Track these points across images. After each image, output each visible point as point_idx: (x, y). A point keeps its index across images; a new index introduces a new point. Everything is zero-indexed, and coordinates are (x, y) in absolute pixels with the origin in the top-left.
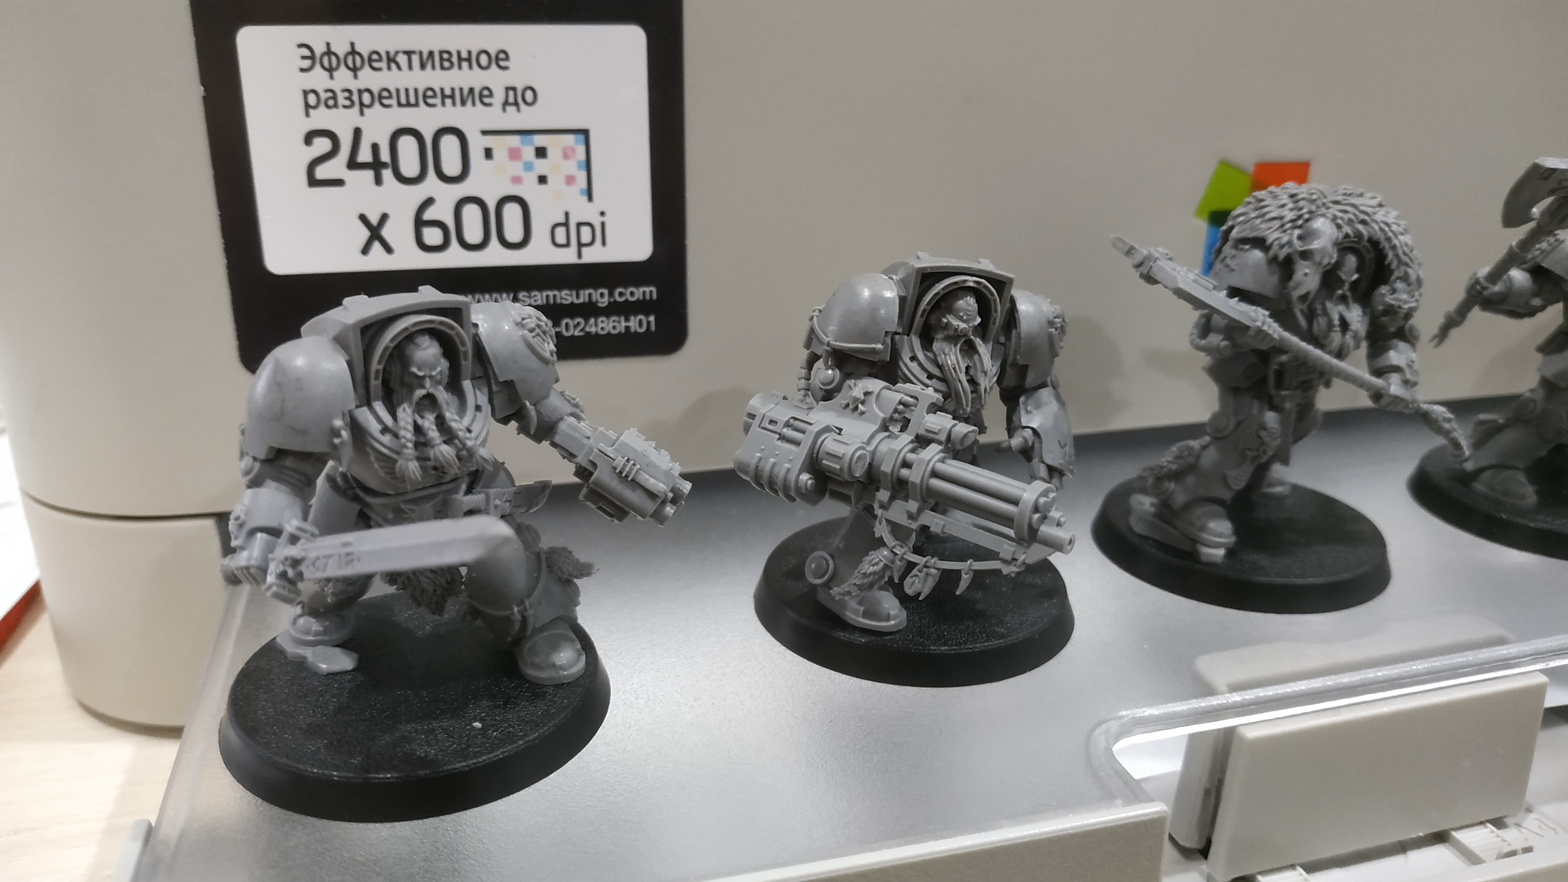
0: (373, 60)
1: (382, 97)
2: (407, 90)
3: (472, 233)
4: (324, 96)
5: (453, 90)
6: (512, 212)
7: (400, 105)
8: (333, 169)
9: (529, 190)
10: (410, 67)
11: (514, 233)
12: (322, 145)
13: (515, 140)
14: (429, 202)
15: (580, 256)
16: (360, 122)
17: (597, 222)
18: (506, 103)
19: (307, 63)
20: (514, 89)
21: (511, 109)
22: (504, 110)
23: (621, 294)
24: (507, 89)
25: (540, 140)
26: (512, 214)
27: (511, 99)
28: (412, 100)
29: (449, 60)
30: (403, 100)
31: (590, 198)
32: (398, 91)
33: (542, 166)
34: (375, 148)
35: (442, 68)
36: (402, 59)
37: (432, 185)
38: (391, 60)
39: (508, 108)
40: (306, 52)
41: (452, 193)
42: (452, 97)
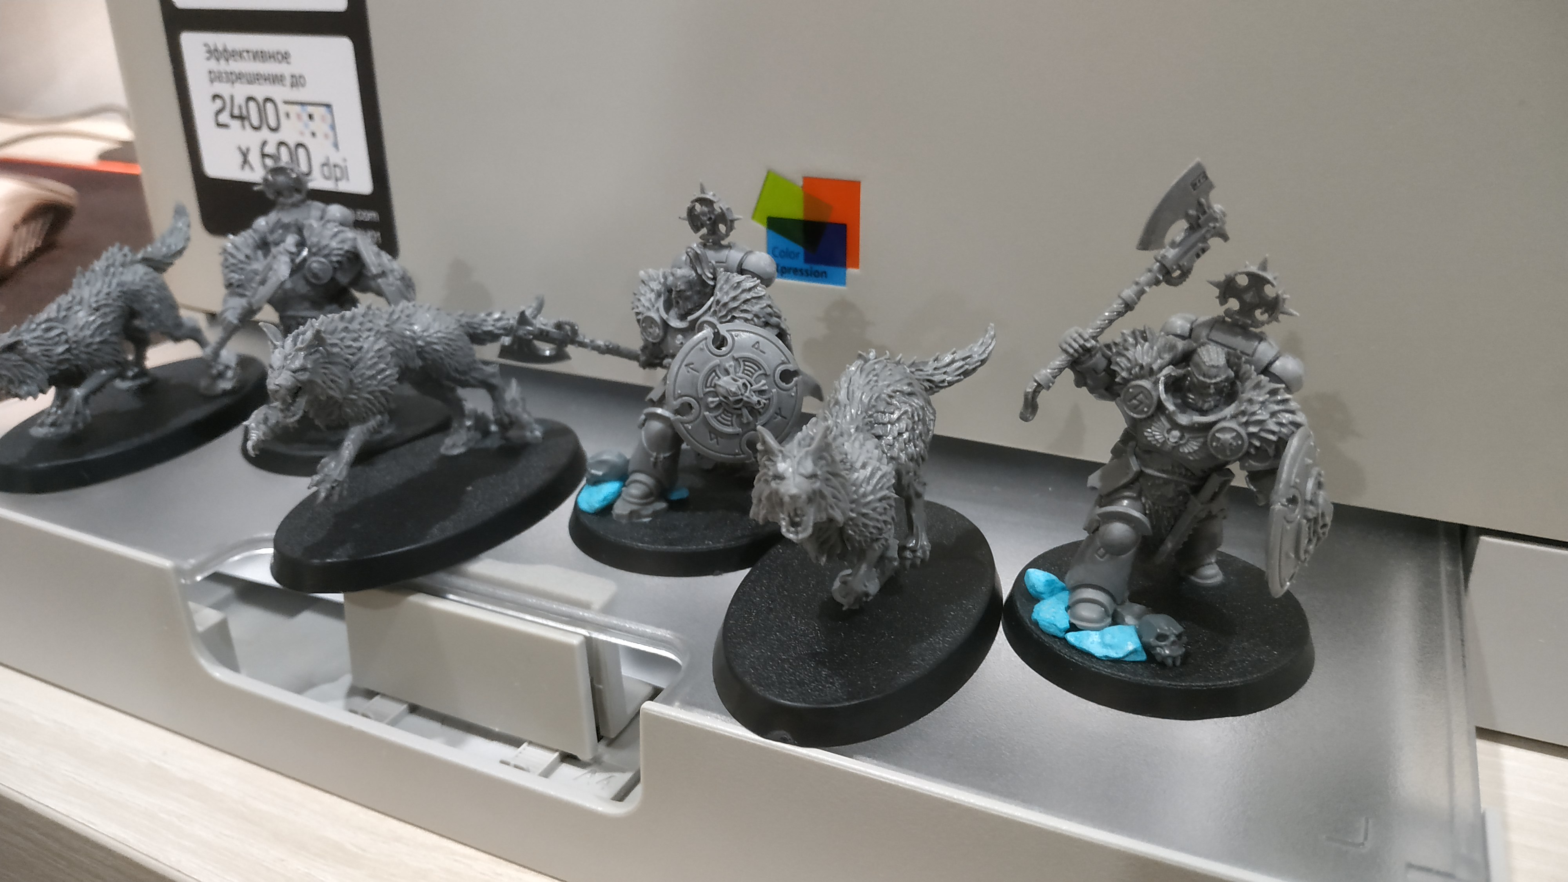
0: (234, 54)
1: (239, 77)
2: (249, 74)
4: (217, 74)
5: (269, 74)
6: (301, 152)
7: (247, 82)
8: (224, 118)
9: (307, 140)
10: (249, 60)
12: (219, 103)
13: (297, 108)
14: (264, 143)
15: (337, 185)
16: (232, 91)
17: (342, 165)
18: (292, 85)
19: (208, 55)
20: (295, 76)
21: (295, 89)
22: (292, 89)
24: (292, 76)
25: (310, 109)
26: (302, 154)
27: (294, 82)
28: (252, 80)
29: (265, 57)
30: (248, 80)
31: (337, 149)
32: (246, 73)
33: (313, 126)
34: (240, 107)
35: (263, 61)
36: (245, 54)
37: (265, 133)
38: (241, 55)
40: (207, 48)
41: (273, 139)
42: (268, 79)
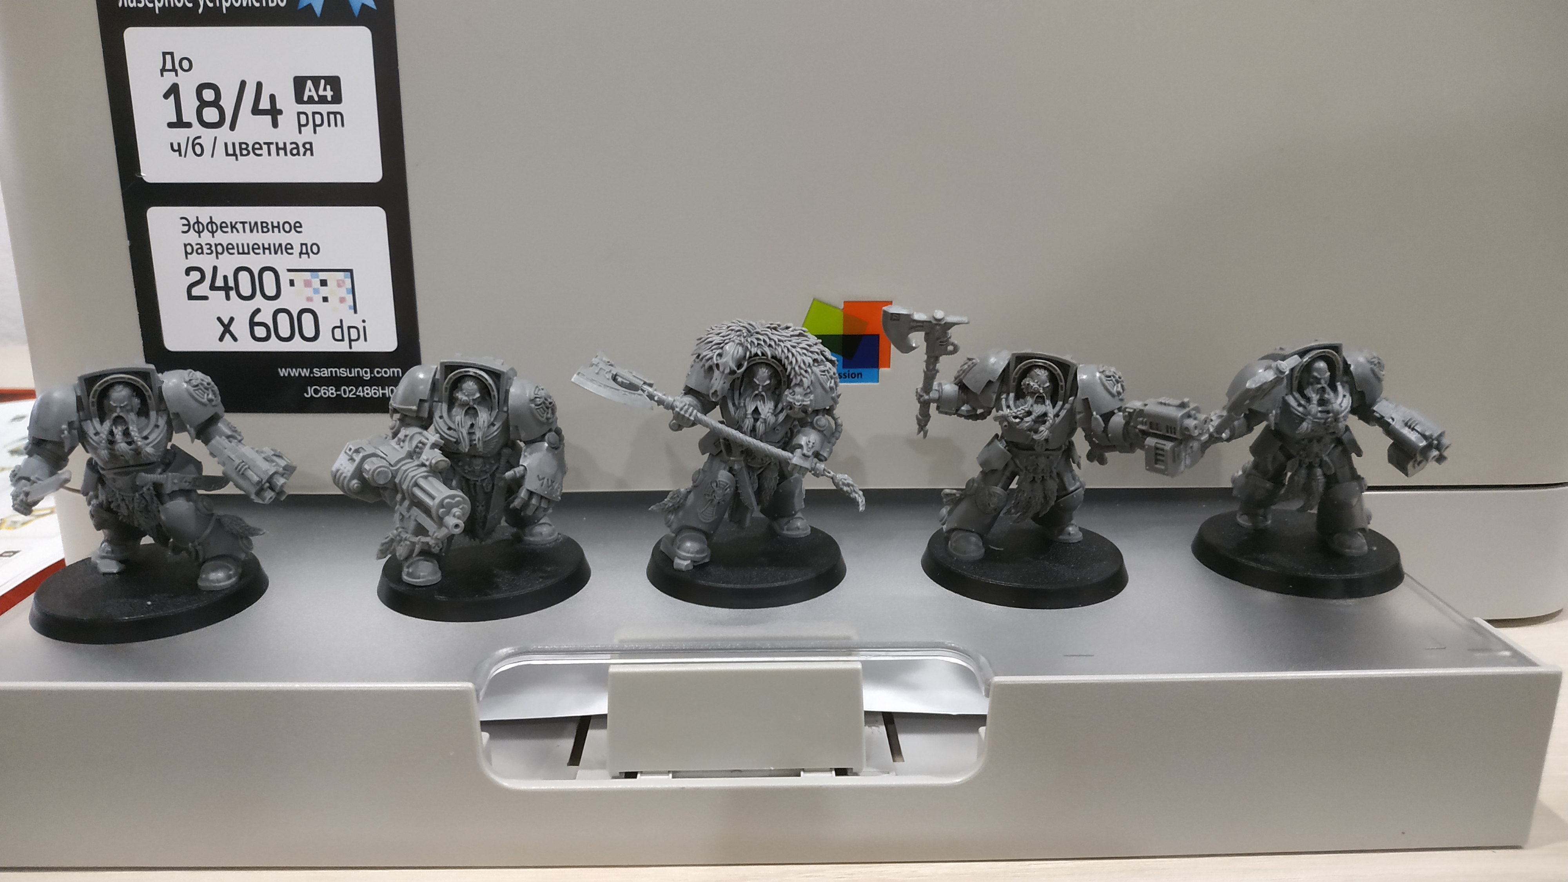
0: (222, 226)
1: (229, 248)
3: (285, 332)
4: (195, 247)
5: (269, 245)
7: (239, 253)
8: (202, 290)
9: (317, 305)
11: (309, 332)
12: (195, 276)
14: (258, 311)
15: (351, 347)
17: (361, 326)
19: (186, 228)
23: (378, 372)
28: (246, 251)
29: (266, 227)
30: (241, 251)
31: (355, 312)
34: (225, 278)
35: (263, 232)
36: (239, 226)
37: (259, 301)
38: (233, 227)
39: (302, 256)
40: (186, 222)
41: (271, 306)
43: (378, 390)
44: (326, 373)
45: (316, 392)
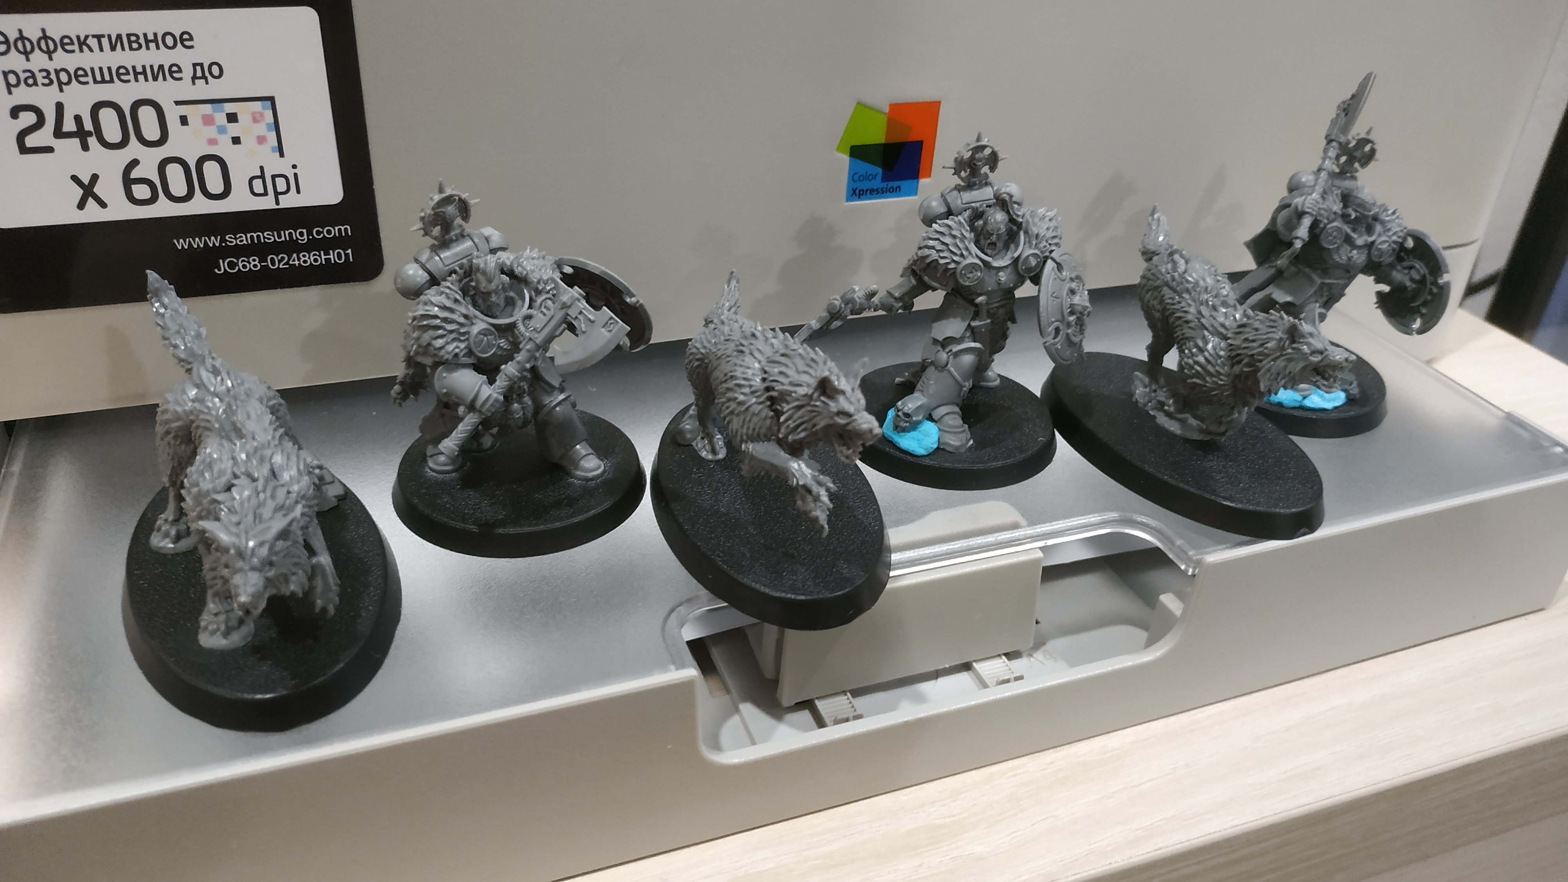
1: (79, 75)
2: (101, 69)
3: (178, 187)
6: (210, 166)
8: (42, 138)
9: (225, 149)
10: (101, 50)
11: (215, 186)
12: (28, 118)
14: (134, 163)
16: (61, 98)
18: (194, 78)
20: (201, 65)
21: (200, 83)
22: (194, 83)
23: (318, 233)
24: (195, 65)
26: (211, 170)
27: (199, 74)
31: (282, 155)
32: (92, 69)
34: (78, 119)
36: (92, 42)
37: (135, 148)
38: (83, 43)
39: (197, 81)
41: (154, 155)
42: (144, 73)
43: (320, 256)
44: (244, 239)
45: (232, 265)
